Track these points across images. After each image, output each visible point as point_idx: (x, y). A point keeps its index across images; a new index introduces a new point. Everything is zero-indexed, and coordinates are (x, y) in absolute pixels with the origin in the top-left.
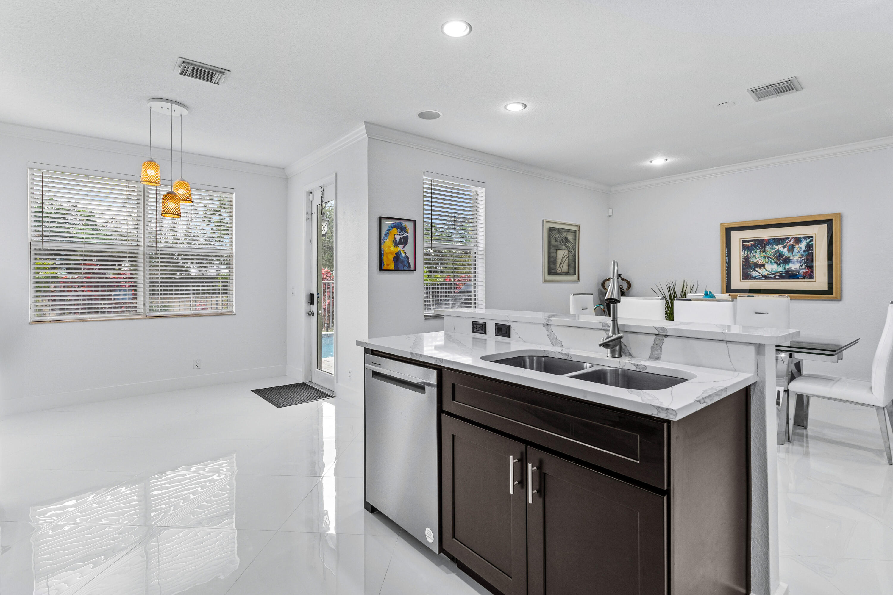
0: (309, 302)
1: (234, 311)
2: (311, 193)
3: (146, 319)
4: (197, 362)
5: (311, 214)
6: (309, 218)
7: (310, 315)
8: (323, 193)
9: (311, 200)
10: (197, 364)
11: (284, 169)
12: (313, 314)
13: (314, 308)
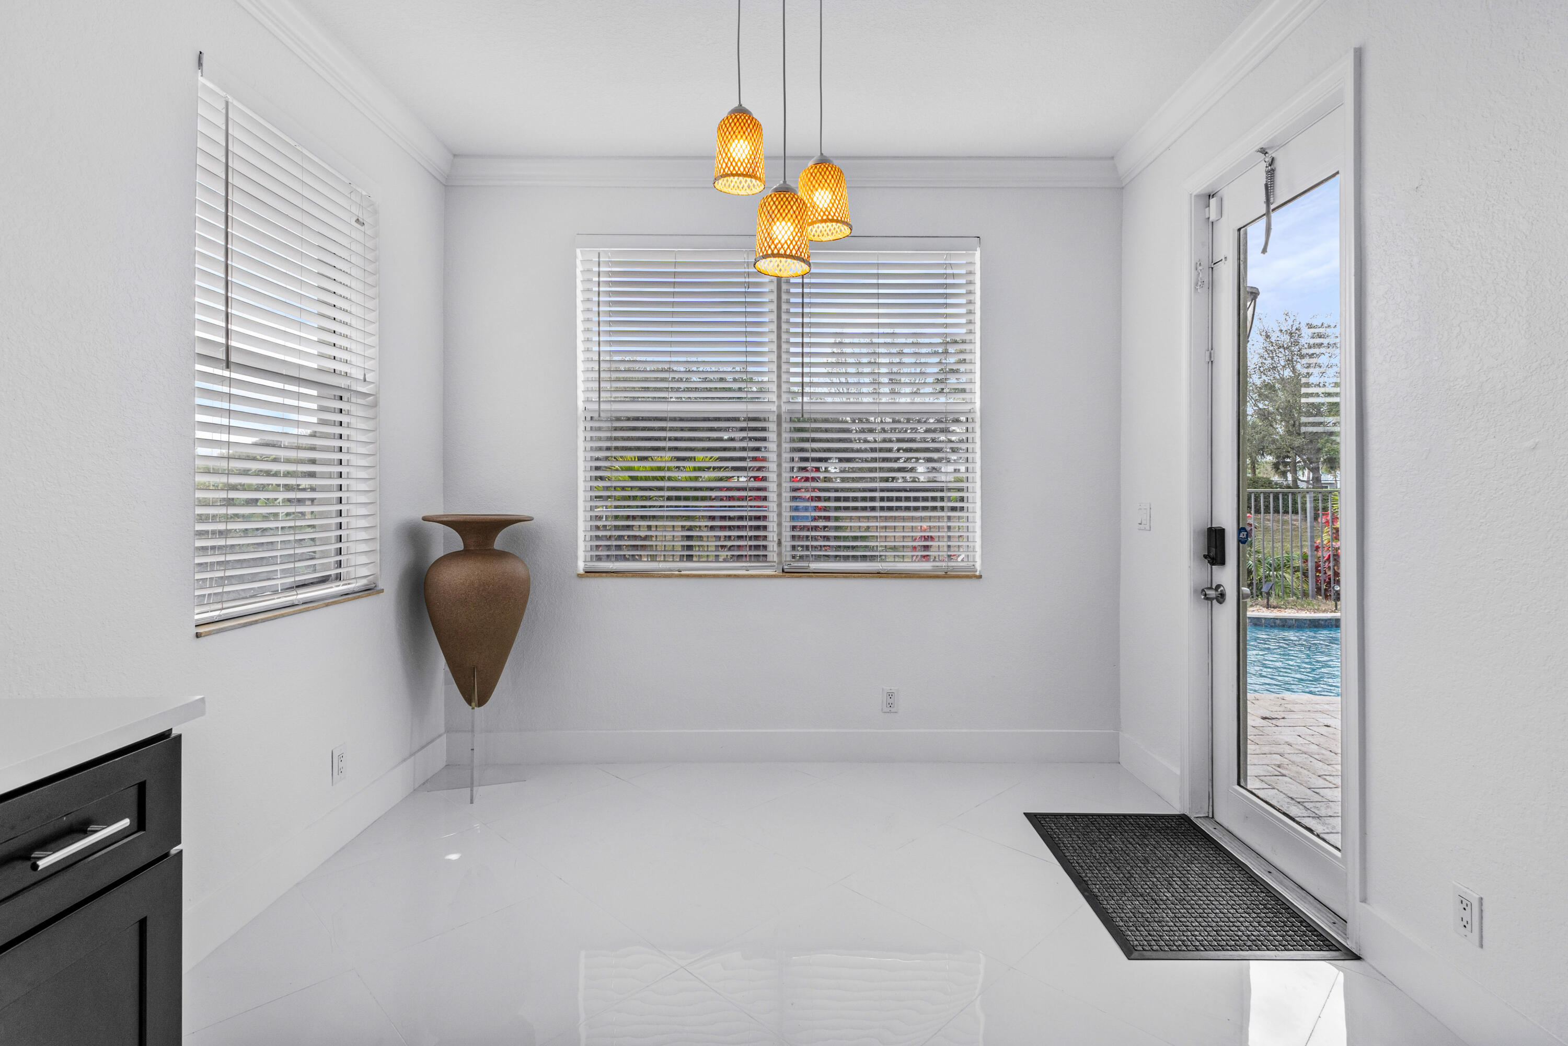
0: (1205, 557)
1: (978, 566)
2: (1210, 196)
3: (784, 577)
4: (890, 695)
5: (1213, 265)
6: (1206, 280)
7: (1210, 599)
8: (1271, 173)
9: (1211, 219)
10: (890, 701)
11: (1112, 158)
12: (1221, 598)
13: (1227, 576)
